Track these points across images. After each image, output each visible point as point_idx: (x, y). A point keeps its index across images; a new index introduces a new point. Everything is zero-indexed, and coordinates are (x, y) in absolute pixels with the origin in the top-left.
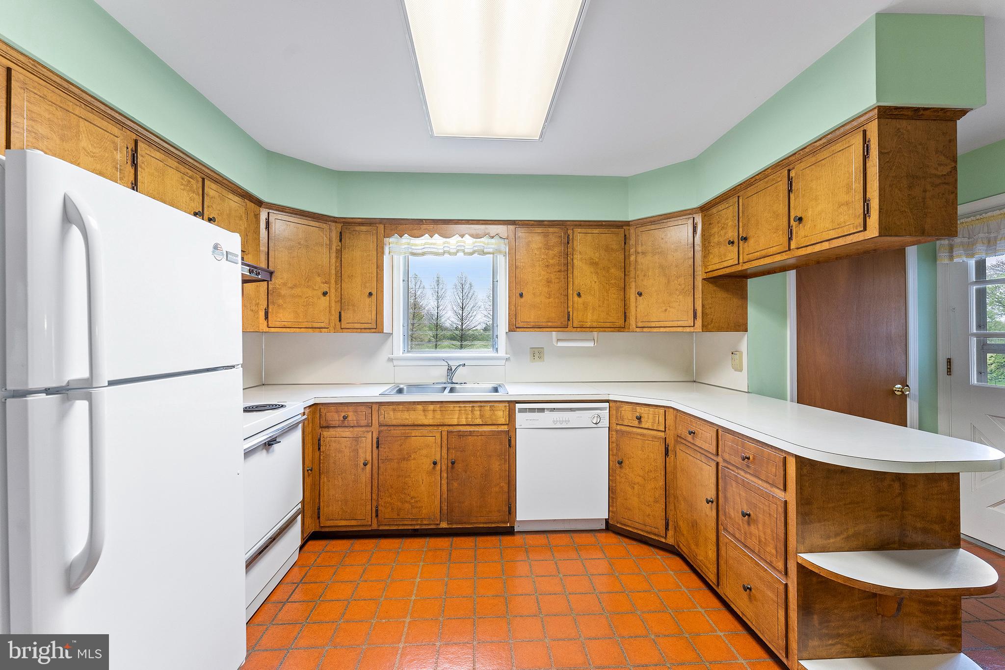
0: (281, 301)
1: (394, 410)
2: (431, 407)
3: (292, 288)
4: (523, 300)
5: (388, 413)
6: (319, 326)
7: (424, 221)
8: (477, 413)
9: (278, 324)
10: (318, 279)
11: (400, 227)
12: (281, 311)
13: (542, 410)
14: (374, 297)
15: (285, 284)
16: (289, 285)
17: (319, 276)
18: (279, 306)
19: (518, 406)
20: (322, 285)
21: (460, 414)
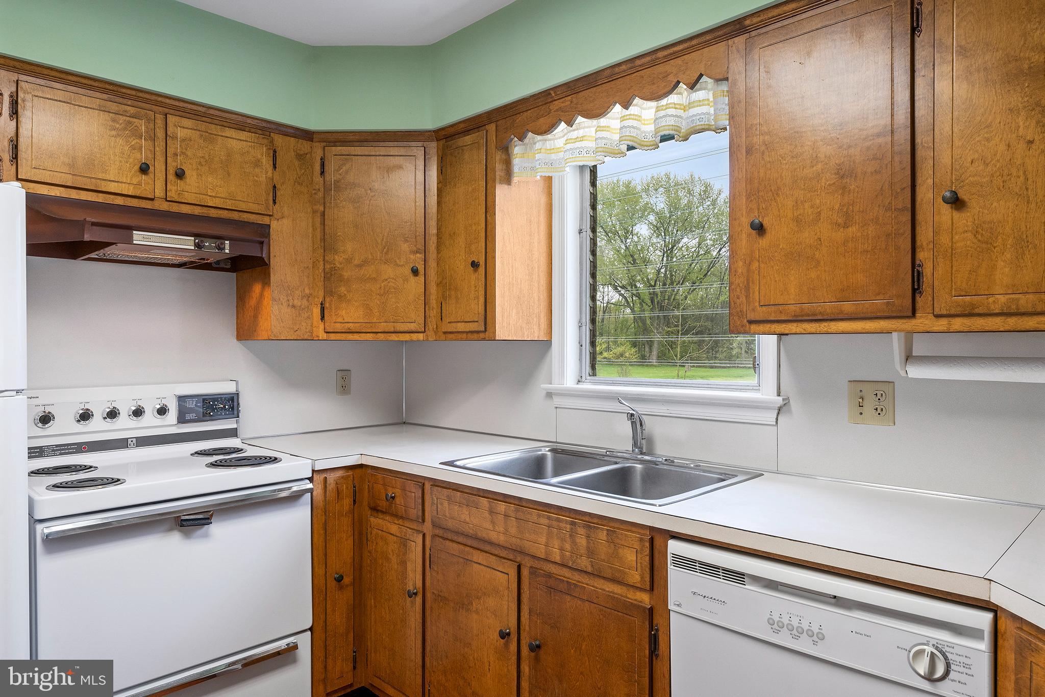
0: (343, 289)
1: (449, 499)
2: (502, 507)
3: (360, 266)
4: (764, 242)
5: (442, 504)
6: (406, 329)
7: (552, 92)
8: (582, 541)
9: (339, 327)
10: (405, 247)
11: (520, 119)
12: (344, 305)
13: (738, 576)
14: (482, 270)
15: (349, 261)
16: (356, 262)
17: (406, 241)
18: (340, 297)
19: (674, 546)
20: (412, 257)
21: (549, 535)
